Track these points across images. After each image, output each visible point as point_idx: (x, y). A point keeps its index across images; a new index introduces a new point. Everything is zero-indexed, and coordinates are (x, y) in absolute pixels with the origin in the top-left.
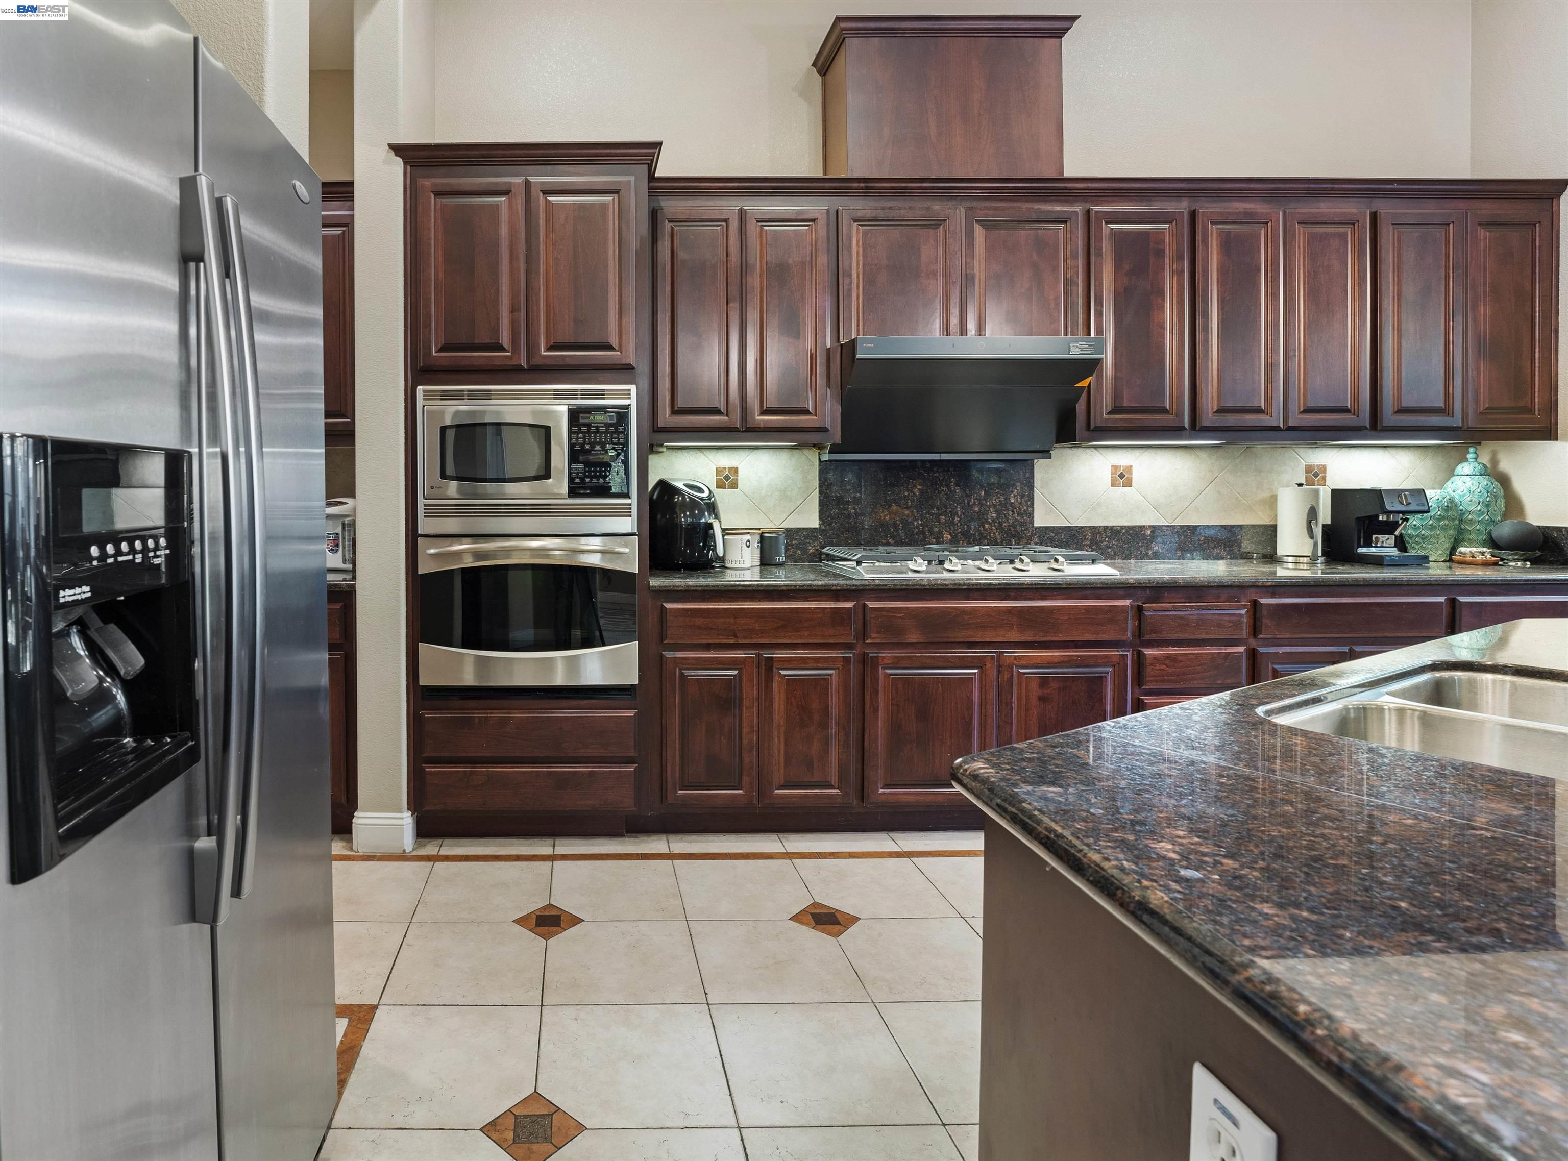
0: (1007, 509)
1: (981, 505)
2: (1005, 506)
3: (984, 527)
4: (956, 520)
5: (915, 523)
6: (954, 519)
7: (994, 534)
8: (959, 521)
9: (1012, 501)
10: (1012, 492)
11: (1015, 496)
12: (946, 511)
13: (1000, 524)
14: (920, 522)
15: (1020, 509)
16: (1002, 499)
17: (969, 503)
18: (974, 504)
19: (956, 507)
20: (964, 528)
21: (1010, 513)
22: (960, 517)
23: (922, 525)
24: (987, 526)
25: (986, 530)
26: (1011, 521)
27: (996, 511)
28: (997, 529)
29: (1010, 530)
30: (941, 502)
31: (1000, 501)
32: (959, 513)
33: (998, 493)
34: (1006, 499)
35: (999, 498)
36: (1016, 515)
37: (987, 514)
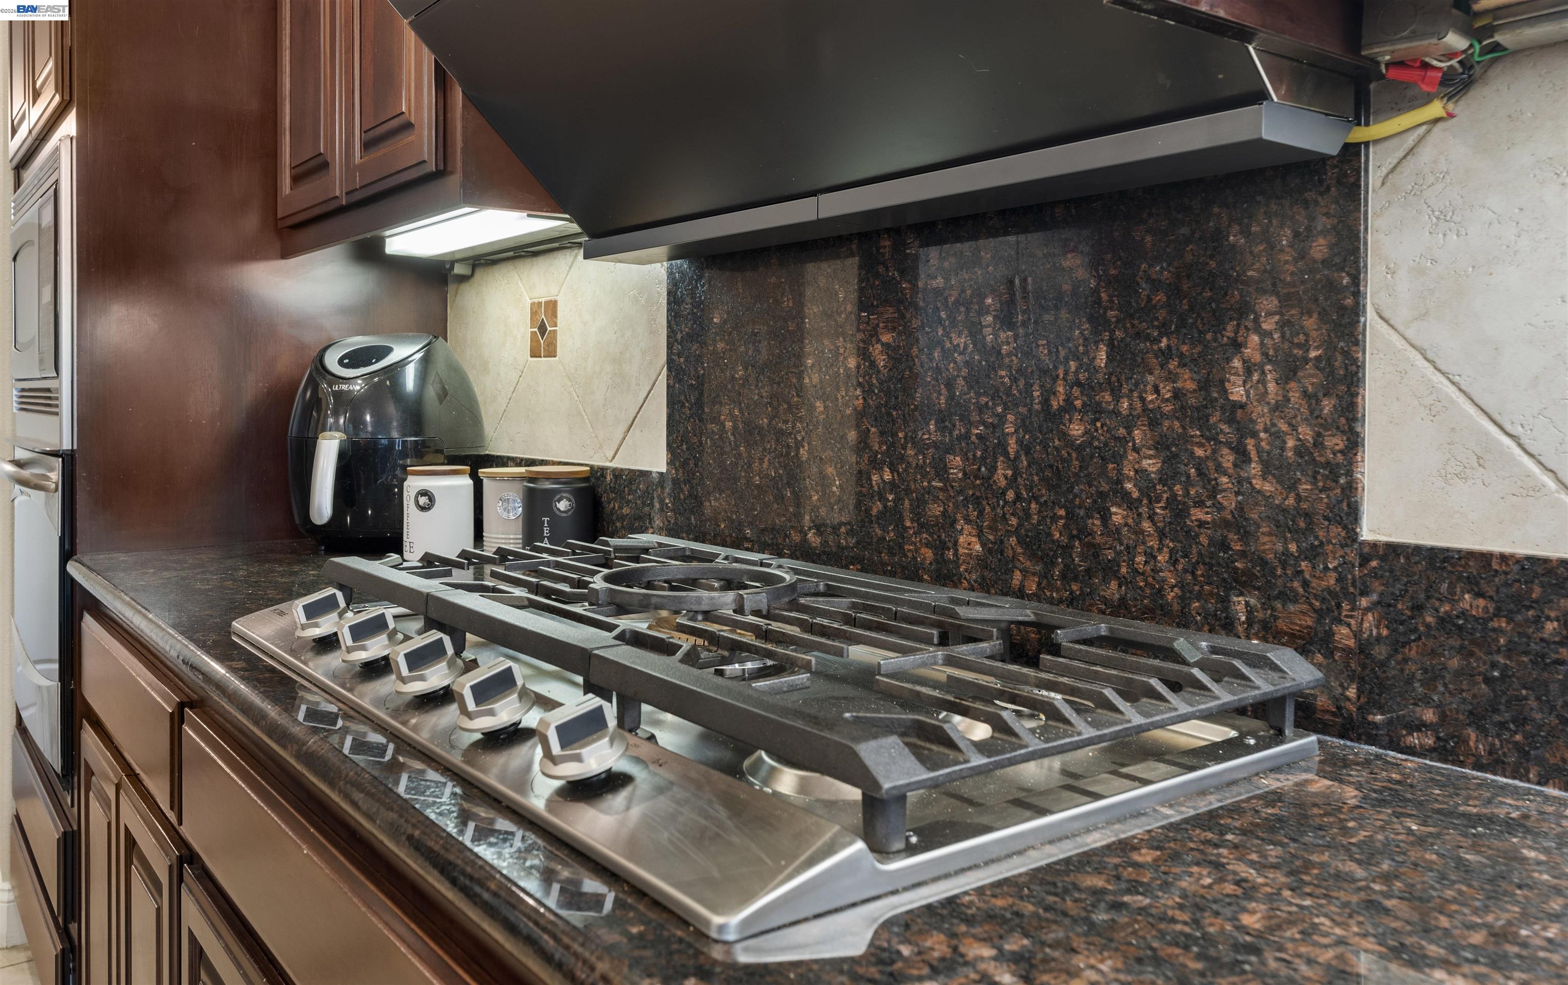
0: (1212, 437)
1: (1096, 411)
2: (1202, 421)
3: (1106, 517)
4: (1002, 473)
5: (875, 478)
6: (993, 469)
7: (1151, 556)
8: (1012, 482)
9: (1237, 392)
10: (1237, 346)
11: (1249, 369)
12: (967, 436)
13: (1179, 510)
14: (887, 476)
15: (1277, 436)
16: (1188, 383)
17: (1046, 402)
18: (1069, 406)
19: (1002, 418)
20: (1027, 515)
21: (1228, 458)
22: (1013, 463)
23: (893, 485)
24: (1118, 514)
25: (1115, 533)
26: (1229, 501)
27: (1161, 445)
28: (1162, 535)
29: (1224, 546)
30: (951, 397)
31: (1177, 395)
32: (1012, 446)
33: (1167, 354)
34: (1204, 386)
35: (1172, 377)
36: (1255, 468)
37: (1118, 459)
